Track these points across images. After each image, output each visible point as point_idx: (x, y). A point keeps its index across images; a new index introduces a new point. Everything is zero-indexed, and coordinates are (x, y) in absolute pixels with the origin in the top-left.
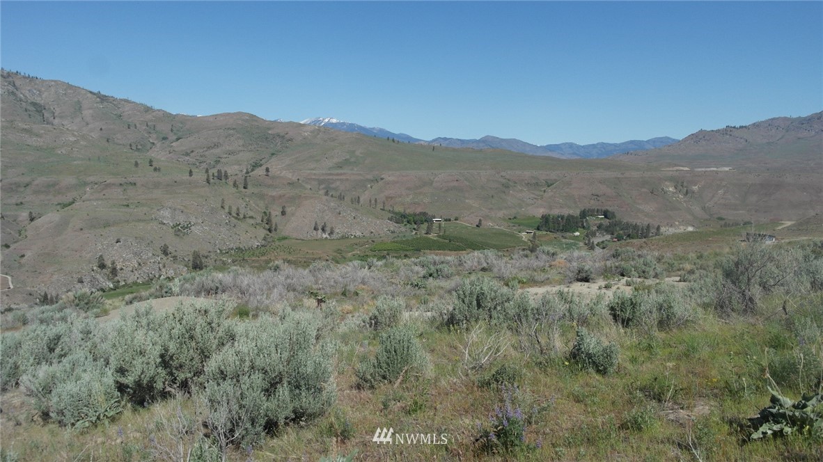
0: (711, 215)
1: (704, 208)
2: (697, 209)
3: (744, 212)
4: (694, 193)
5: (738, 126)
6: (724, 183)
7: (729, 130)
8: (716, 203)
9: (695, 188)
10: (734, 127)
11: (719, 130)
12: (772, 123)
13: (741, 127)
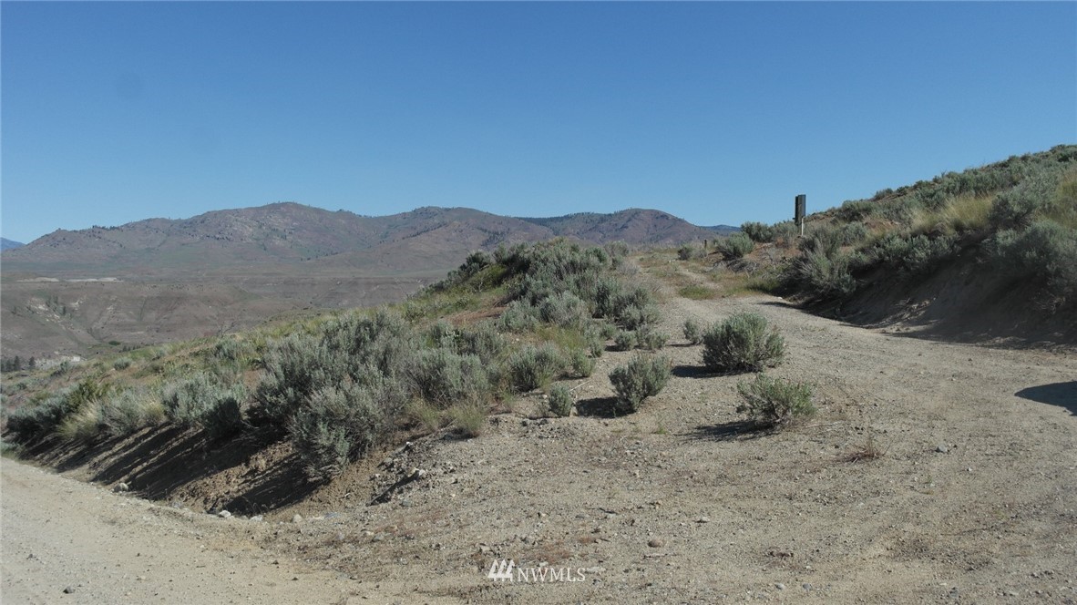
0: (101, 340)
1: (90, 331)
2: (81, 332)
3: (142, 332)
4: (73, 311)
5: (108, 226)
6: (113, 298)
7: (96, 232)
8: (105, 324)
9: (75, 305)
10: (103, 228)
11: (82, 232)
12: (148, 225)
13: (113, 228)
